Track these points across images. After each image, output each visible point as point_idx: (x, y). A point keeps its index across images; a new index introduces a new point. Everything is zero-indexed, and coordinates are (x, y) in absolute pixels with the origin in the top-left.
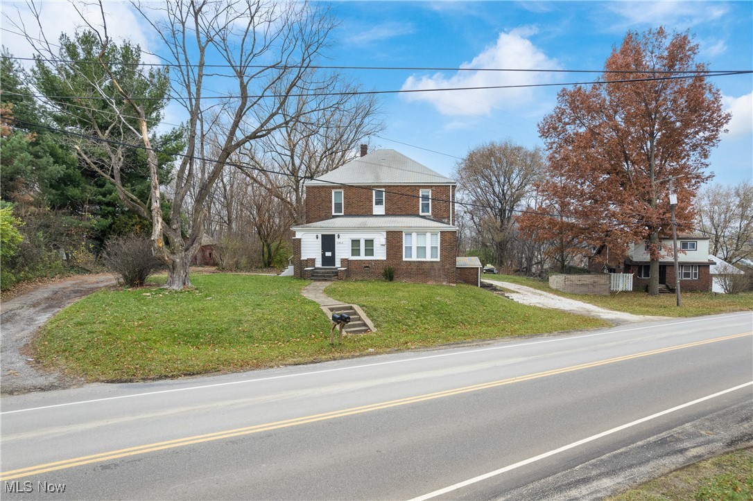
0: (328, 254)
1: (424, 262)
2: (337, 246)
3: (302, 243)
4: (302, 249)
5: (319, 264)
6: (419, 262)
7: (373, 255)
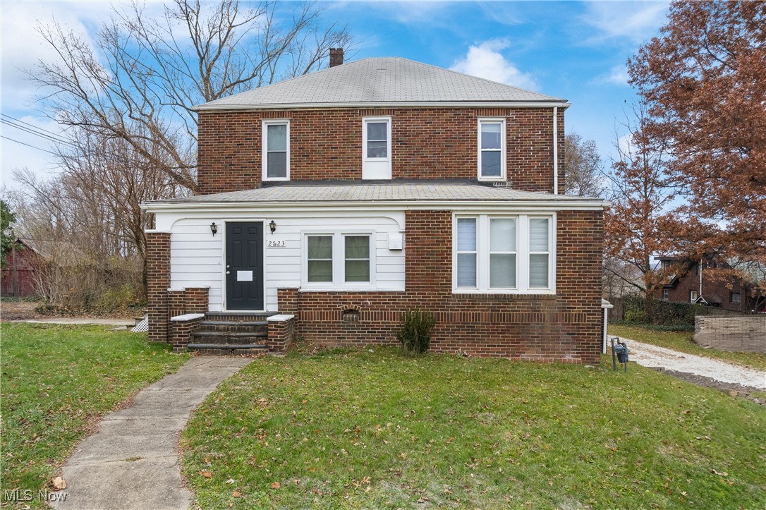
0: (245, 276)
1: (511, 298)
2: (267, 252)
3: (173, 246)
4: (173, 261)
5: (218, 304)
6: (497, 297)
7: (367, 279)
